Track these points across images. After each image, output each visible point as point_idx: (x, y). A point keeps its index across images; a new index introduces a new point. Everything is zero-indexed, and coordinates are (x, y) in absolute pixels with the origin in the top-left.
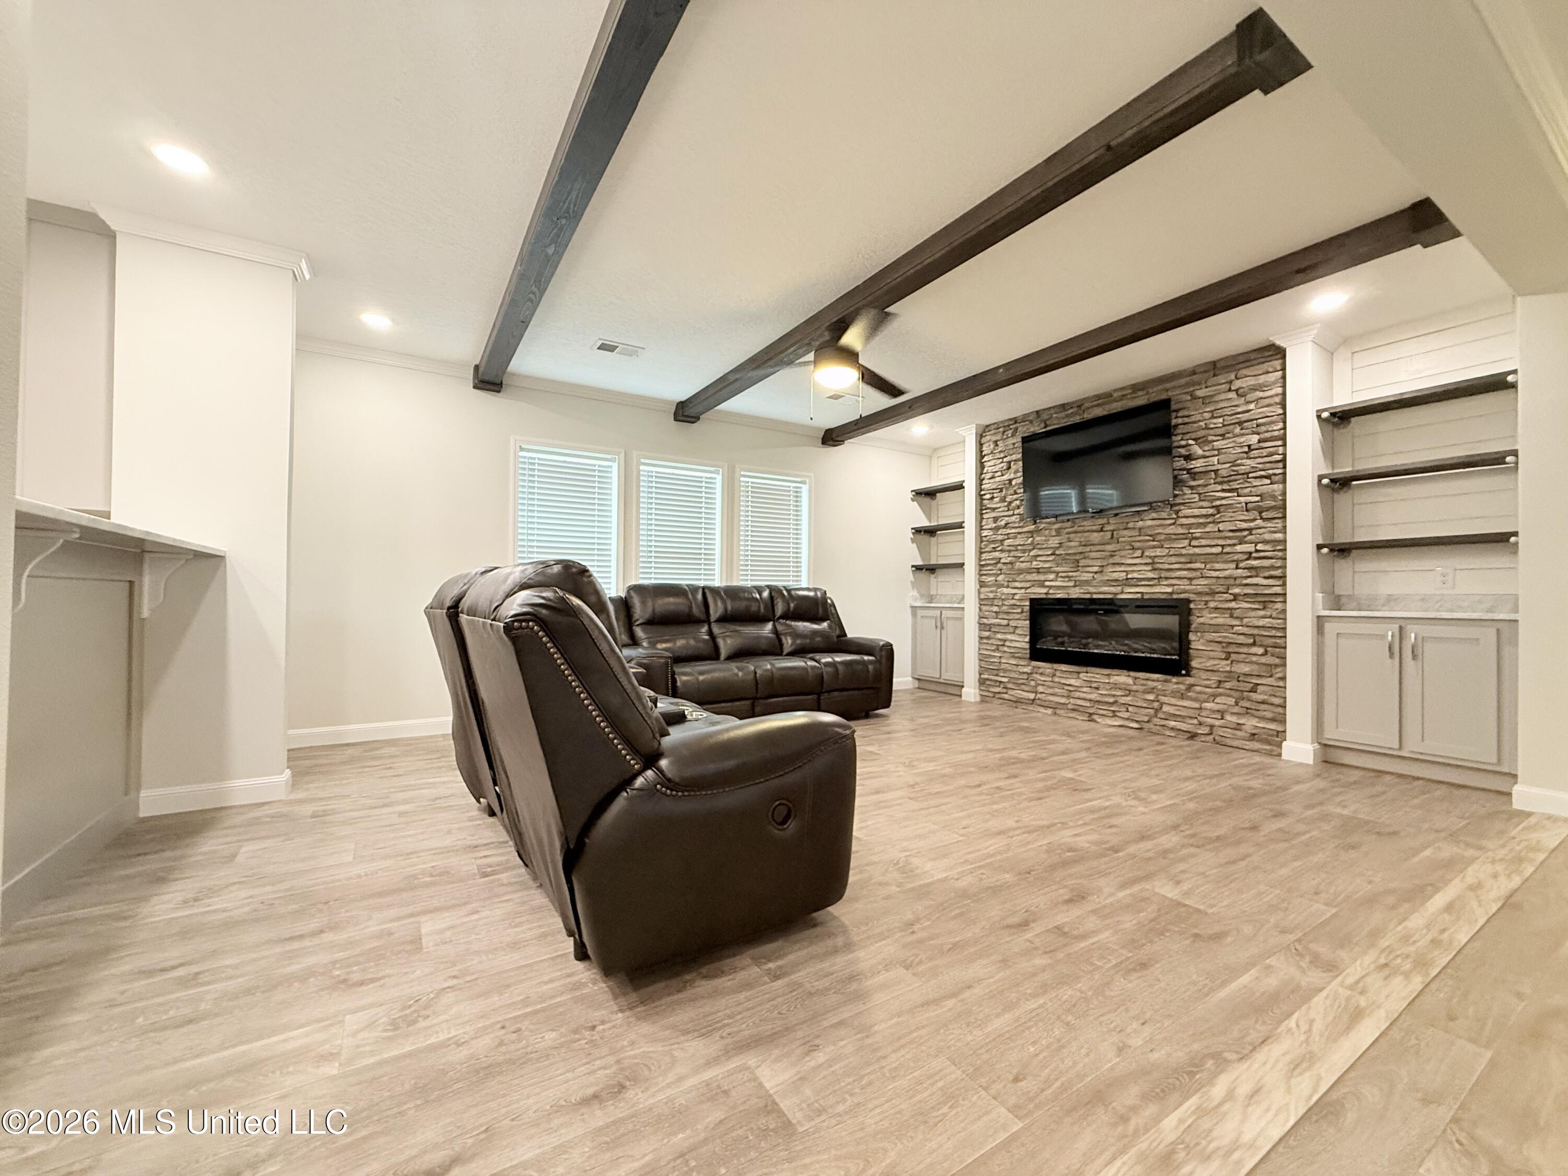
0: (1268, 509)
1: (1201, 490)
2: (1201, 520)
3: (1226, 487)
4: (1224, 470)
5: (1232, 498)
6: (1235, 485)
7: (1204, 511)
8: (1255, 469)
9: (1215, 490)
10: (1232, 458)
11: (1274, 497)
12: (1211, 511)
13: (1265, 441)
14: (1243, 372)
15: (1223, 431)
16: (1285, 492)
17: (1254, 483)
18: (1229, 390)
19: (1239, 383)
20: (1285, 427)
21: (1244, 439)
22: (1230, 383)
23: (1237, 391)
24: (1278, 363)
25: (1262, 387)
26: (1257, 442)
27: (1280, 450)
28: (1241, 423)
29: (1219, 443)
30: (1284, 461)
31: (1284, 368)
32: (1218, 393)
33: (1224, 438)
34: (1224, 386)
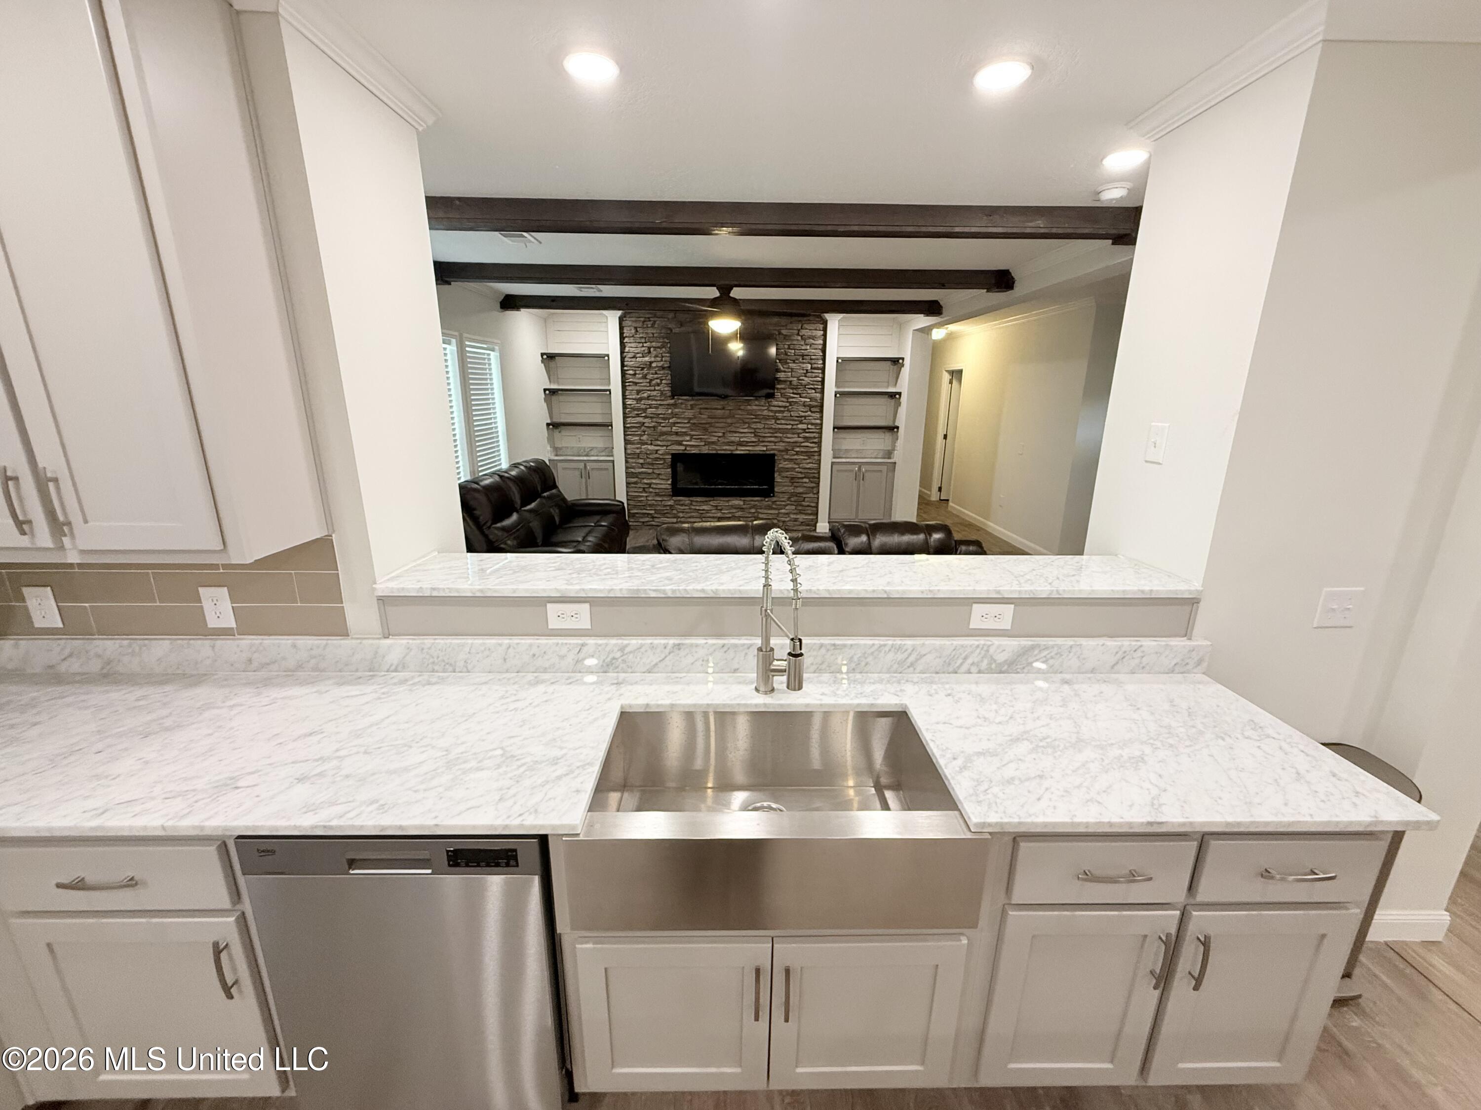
0: (813, 407)
1: (783, 391)
2: (782, 409)
3: (795, 391)
4: (794, 380)
5: (797, 398)
6: (799, 391)
7: (784, 404)
8: (810, 384)
10: (798, 375)
11: (816, 400)
12: (788, 404)
13: (815, 369)
14: (805, 326)
15: (794, 358)
16: (822, 399)
17: (809, 391)
18: (798, 334)
19: (803, 332)
20: (824, 363)
21: (804, 365)
22: (799, 330)
23: (802, 336)
24: (821, 326)
25: (813, 338)
26: (811, 368)
27: (821, 375)
28: (803, 356)
29: (792, 365)
30: (823, 382)
31: (825, 330)
32: (793, 335)
33: (794, 362)
34: (796, 332)
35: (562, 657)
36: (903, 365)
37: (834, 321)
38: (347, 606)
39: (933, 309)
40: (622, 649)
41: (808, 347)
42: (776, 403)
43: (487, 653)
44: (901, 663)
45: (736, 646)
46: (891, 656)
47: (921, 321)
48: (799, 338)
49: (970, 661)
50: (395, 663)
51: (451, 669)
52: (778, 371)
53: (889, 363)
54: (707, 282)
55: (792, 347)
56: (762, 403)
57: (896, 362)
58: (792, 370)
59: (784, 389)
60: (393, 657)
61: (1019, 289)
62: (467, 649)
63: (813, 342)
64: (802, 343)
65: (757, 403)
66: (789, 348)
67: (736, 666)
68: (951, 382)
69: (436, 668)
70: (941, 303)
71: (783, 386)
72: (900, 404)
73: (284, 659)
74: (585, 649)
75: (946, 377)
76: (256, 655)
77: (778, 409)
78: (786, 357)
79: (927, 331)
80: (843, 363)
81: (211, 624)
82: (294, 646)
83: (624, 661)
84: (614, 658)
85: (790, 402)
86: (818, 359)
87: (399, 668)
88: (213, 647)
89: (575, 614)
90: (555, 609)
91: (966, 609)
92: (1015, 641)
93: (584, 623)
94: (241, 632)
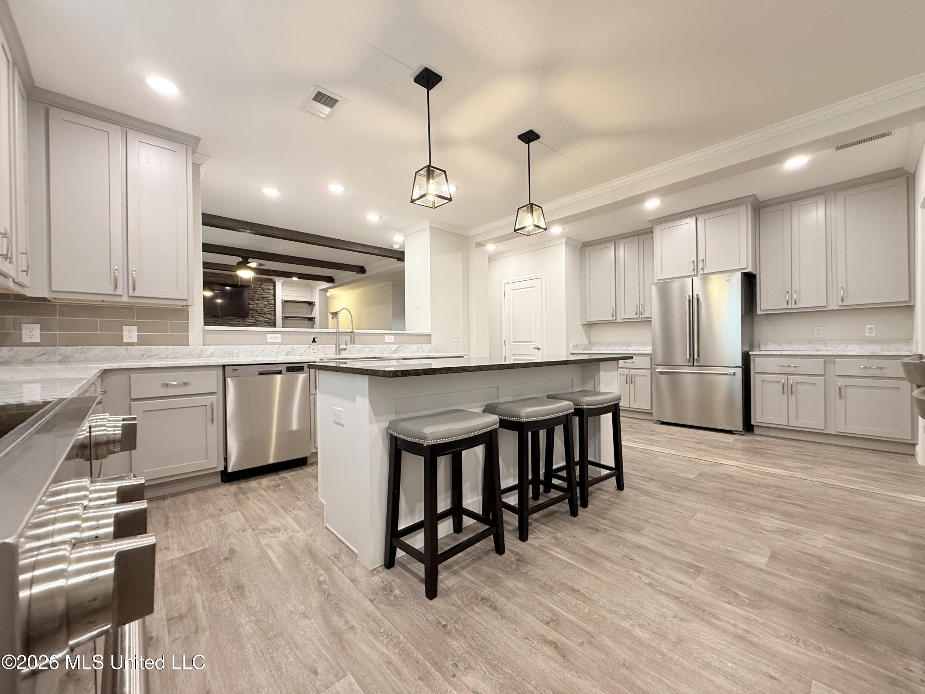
0: (271, 323)
1: (252, 314)
2: (252, 324)
3: (259, 315)
4: (259, 309)
5: (261, 318)
6: (262, 315)
7: (253, 321)
8: (267, 312)
9: (256, 315)
10: (261, 307)
11: (271, 320)
12: (255, 321)
13: (270, 304)
14: (263, 283)
15: (258, 298)
16: (275, 319)
17: (267, 315)
18: (260, 287)
19: (262, 286)
20: (275, 302)
21: (264, 302)
22: (260, 285)
23: (262, 288)
24: (272, 284)
25: (269, 289)
26: (268, 304)
27: (273, 308)
28: (263, 298)
29: (257, 302)
30: (275, 311)
31: (274, 286)
32: (257, 287)
33: (258, 300)
34: (258, 286)
35: (272, 351)
36: (315, 305)
37: (279, 282)
38: (190, 335)
39: (330, 280)
40: (292, 348)
41: (266, 294)
42: (248, 321)
43: (245, 350)
44: (370, 351)
45: (326, 347)
46: (367, 349)
47: (324, 285)
48: (260, 289)
49: (386, 350)
50: (209, 354)
51: (231, 356)
52: (250, 304)
53: (307, 305)
54: (236, 254)
55: (256, 293)
56: (240, 320)
57: (311, 304)
58: (257, 304)
59: (253, 313)
60: (209, 353)
61: (368, 274)
62: (238, 349)
63: (268, 291)
64: (262, 291)
65: (237, 320)
66: (255, 293)
67: (326, 353)
68: (333, 318)
69: (226, 356)
70: (334, 278)
71: (252, 312)
72: (315, 323)
73: (160, 353)
74: (280, 348)
75: (330, 316)
76: (147, 353)
77: (249, 323)
78: (253, 298)
79: (325, 290)
80: (285, 302)
81: (125, 341)
82: (166, 349)
83: (293, 352)
84: (290, 351)
85: (257, 320)
86: (271, 300)
87: (211, 356)
88: (127, 349)
89: (276, 338)
90: (269, 336)
91: (383, 337)
92: (396, 345)
93: (279, 341)
94: (138, 344)
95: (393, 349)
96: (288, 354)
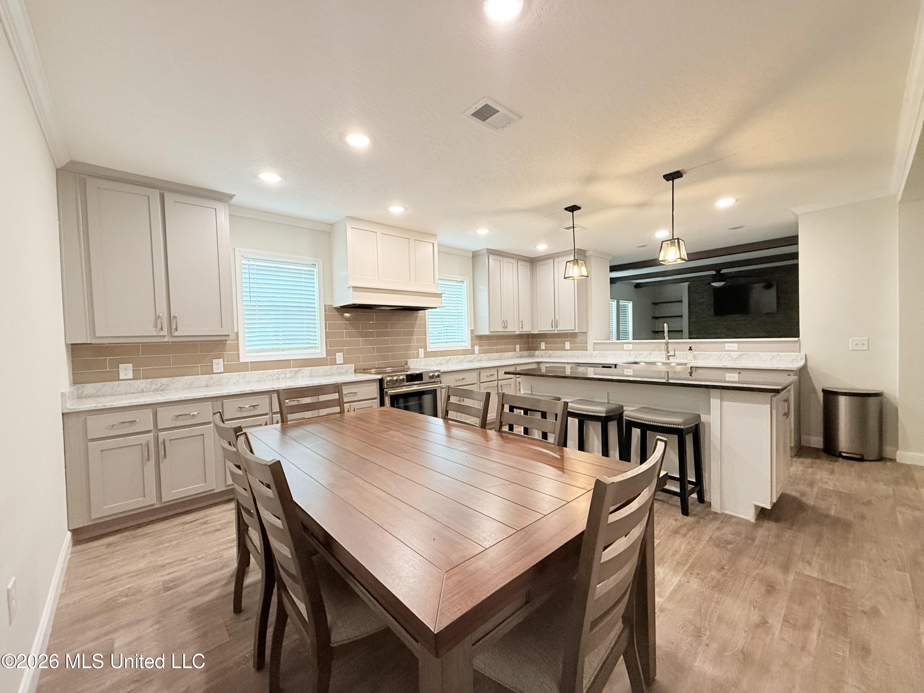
35: (626, 355)
44: (706, 358)
46: (702, 356)
74: (631, 353)
83: (639, 356)
89: (629, 347)
90: (625, 345)
91: (723, 345)
92: (738, 353)
93: (631, 348)
94: (570, 350)
95: (734, 357)
96: (636, 357)
